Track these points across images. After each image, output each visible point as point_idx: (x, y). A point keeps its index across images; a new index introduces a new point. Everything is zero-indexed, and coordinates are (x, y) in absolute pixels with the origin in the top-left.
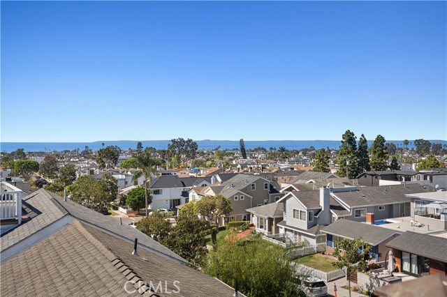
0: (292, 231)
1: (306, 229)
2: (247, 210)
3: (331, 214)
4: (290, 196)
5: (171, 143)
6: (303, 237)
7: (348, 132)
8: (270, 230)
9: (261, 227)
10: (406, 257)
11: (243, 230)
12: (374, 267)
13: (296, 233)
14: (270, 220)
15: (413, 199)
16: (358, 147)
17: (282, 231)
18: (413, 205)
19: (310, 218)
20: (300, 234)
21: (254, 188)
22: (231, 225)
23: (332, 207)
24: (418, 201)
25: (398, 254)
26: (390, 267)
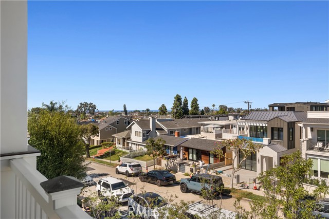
0: (134, 144)
1: (142, 142)
2: (113, 135)
3: (156, 133)
4: (134, 123)
5: (80, 105)
6: (140, 147)
7: (177, 95)
8: (124, 145)
9: (119, 144)
10: (190, 151)
11: (109, 147)
12: (173, 157)
13: (137, 144)
14: (124, 139)
15: (202, 125)
16: (183, 104)
17: (130, 145)
18: (202, 127)
19: (144, 135)
20: (139, 145)
21: (118, 123)
22: (103, 144)
23: (157, 129)
24: (204, 125)
25: (187, 149)
26: (181, 157)
